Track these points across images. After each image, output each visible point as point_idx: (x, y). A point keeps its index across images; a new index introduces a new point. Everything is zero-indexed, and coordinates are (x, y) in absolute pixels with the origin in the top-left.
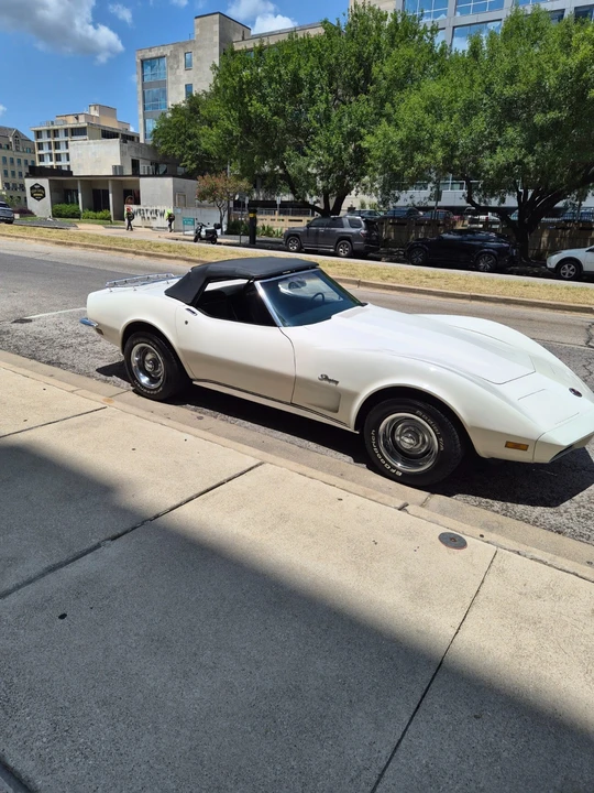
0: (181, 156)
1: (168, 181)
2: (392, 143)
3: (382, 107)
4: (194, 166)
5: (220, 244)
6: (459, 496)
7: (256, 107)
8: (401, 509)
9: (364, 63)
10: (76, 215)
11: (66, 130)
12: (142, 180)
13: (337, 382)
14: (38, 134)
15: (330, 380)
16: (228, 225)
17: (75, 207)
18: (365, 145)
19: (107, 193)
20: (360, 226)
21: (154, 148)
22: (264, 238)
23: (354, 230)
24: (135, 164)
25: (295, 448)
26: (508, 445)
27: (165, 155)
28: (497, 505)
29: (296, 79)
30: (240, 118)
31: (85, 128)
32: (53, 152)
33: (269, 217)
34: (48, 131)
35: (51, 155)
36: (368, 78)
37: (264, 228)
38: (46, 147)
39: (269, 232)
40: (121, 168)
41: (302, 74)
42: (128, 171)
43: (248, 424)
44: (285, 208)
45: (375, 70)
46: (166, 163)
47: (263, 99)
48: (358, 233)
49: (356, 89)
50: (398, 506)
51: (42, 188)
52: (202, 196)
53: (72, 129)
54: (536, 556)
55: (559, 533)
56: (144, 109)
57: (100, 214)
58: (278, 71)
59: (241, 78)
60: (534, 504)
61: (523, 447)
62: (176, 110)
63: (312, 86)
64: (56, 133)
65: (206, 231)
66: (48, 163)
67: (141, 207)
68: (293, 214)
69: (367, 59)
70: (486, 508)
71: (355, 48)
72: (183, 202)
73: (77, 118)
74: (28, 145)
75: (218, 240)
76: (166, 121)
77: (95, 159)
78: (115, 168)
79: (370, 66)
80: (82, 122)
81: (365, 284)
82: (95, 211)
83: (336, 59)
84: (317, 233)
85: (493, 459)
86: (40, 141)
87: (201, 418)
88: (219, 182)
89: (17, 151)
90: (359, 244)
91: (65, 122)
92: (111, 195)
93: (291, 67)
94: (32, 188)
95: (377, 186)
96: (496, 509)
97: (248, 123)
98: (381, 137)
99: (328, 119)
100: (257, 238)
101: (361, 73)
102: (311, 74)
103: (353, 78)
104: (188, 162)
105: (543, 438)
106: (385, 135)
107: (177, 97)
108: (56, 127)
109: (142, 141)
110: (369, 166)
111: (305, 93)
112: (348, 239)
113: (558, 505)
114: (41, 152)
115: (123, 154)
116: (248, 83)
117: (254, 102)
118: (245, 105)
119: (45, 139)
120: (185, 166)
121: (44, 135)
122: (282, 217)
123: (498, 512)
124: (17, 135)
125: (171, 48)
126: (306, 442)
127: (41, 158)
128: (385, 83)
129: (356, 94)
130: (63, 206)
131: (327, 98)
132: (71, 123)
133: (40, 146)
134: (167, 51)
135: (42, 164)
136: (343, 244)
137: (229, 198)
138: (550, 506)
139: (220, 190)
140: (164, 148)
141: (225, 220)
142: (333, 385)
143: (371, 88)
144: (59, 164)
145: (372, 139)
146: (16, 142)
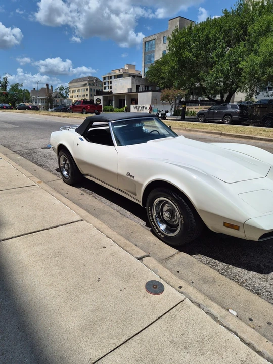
0: (158, 82)
1: (150, 93)
2: (256, 64)
3: (253, 46)
4: (163, 86)
5: (168, 120)
6: (198, 256)
7: (187, 54)
8: (140, 259)
9: (243, 27)
10: (112, 110)
11: (115, 76)
12: (139, 93)
13: (134, 177)
14: (104, 78)
15: (131, 176)
16: (174, 112)
17: (112, 107)
18: (240, 66)
19: (124, 100)
20: (237, 108)
21: (146, 80)
22: (190, 117)
23: (233, 111)
24: (138, 87)
25: (118, 214)
26: (225, 225)
27: (150, 82)
28: (221, 265)
29: (208, 39)
30: (179, 60)
31: (122, 75)
32: (109, 85)
33: (194, 107)
34: (108, 77)
35: (108, 87)
36: (245, 33)
37: (191, 112)
38: (107, 83)
39: (193, 114)
40: (131, 89)
41: (210, 36)
42: (135, 90)
43: (103, 199)
44: (203, 103)
45: (249, 28)
46: (151, 86)
47: (190, 50)
48: (235, 112)
49: (238, 40)
50: (139, 256)
51: (100, 100)
52: (163, 99)
53: (117, 75)
54: (213, 312)
55: (258, 294)
56: (145, 63)
57: (121, 110)
58: (199, 36)
59: (180, 42)
60: (249, 268)
61: (237, 228)
62: (157, 62)
63: (216, 41)
64: (111, 77)
65: (162, 114)
66: (107, 90)
67: (137, 105)
68: (206, 105)
69: (246, 25)
70: (212, 267)
71: (239, 20)
72: (155, 102)
73: (120, 71)
74: (100, 83)
75: (167, 118)
76: (152, 67)
77: (122, 86)
78: (129, 89)
79: (247, 27)
80: (122, 72)
81: (225, 135)
82: (119, 108)
83: (229, 27)
84: (214, 113)
85: (221, 233)
86: (105, 81)
87: (82, 194)
88: (171, 92)
89: (96, 86)
90: (235, 117)
91: (115, 73)
92: (126, 101)
93: (205, 34)
94: (96, 100)
95: (247, 87)
96: (219, 268)
97: (183, 63)
98: (249, 62)
99: (223, 56)
100: (186, 117)
101: (242, 32)
102: (215, 36)
103: (237, 34)
104: (160, 85)
105: (248, 222)
106: (252, 60)
107: (158, 56)
108: (111, 75)
109: (143, 77)
110: (243, 77)
111: (212, 45)
112: (230, 115)
113: (268, 273)
114: (105, 86)
115: (133, 83)
116: (183, 43)
117: (185, 52)
118: (181, 54)
119: (107, 80)
120: (159, 87)
121: (107, 79)
122: (200, 107)
123: (218, 271)
124: (97, 80)
125: (158, 35)
126: (127, 211)
127: (105, 88)
128: (254, 35)
129: (239, 42)
130: (107, 107)
131: (222, 46)
132: (117, 73)
133: (105, 83)
134: (156, 37)
135: (105, 91)
136: (227, 117)
137: (176, 99)
138: (262, 272)
139: (171, 96)
140: (150, 79)
141: (173, 109)
142: (132, 178)
143: (247, 38)
144: (111, 90)
145: (244, 63)
146: (96, 82)
